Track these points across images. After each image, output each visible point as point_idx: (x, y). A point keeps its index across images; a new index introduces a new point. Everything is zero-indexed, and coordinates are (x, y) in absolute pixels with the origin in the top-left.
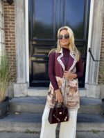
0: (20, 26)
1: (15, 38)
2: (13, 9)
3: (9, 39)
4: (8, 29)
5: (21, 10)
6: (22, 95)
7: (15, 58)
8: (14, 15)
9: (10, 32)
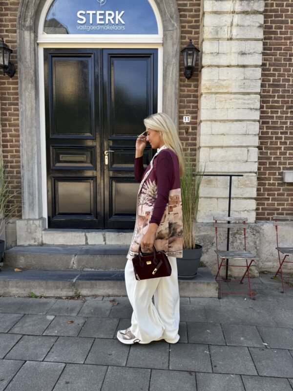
0: (29, 113)
1: (18, 136)
2: (17, 83)
3: (8, 138)
4: (7, 120)
5: (31, 86)
6: (32, 242)
7: (18, 172)
8: (17, 94)
9: (10, 125)
